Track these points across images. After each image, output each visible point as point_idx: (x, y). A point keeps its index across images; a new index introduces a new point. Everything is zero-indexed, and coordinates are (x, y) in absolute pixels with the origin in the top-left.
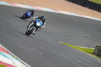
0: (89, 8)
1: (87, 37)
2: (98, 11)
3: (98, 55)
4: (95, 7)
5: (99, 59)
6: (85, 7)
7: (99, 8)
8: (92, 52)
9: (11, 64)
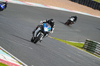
0: (79, 3)
2: (88, 6)
3: (87, 50)
4: (84, 2)
5: (89, 53)
7: (89, 3)
8: (82, 46)
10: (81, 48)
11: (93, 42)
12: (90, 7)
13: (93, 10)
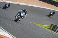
1: (46, 20)
2: (53, 5)
3: (52, 30)
4: (51, 2)
5: (53, 32)
6: (45, 2)
7: (53, 3)
8: (49, 28)
9: (2, 35)
10: (49, 29)
11: (55, 25)
12: (54, 5)
13: (56, 7)
